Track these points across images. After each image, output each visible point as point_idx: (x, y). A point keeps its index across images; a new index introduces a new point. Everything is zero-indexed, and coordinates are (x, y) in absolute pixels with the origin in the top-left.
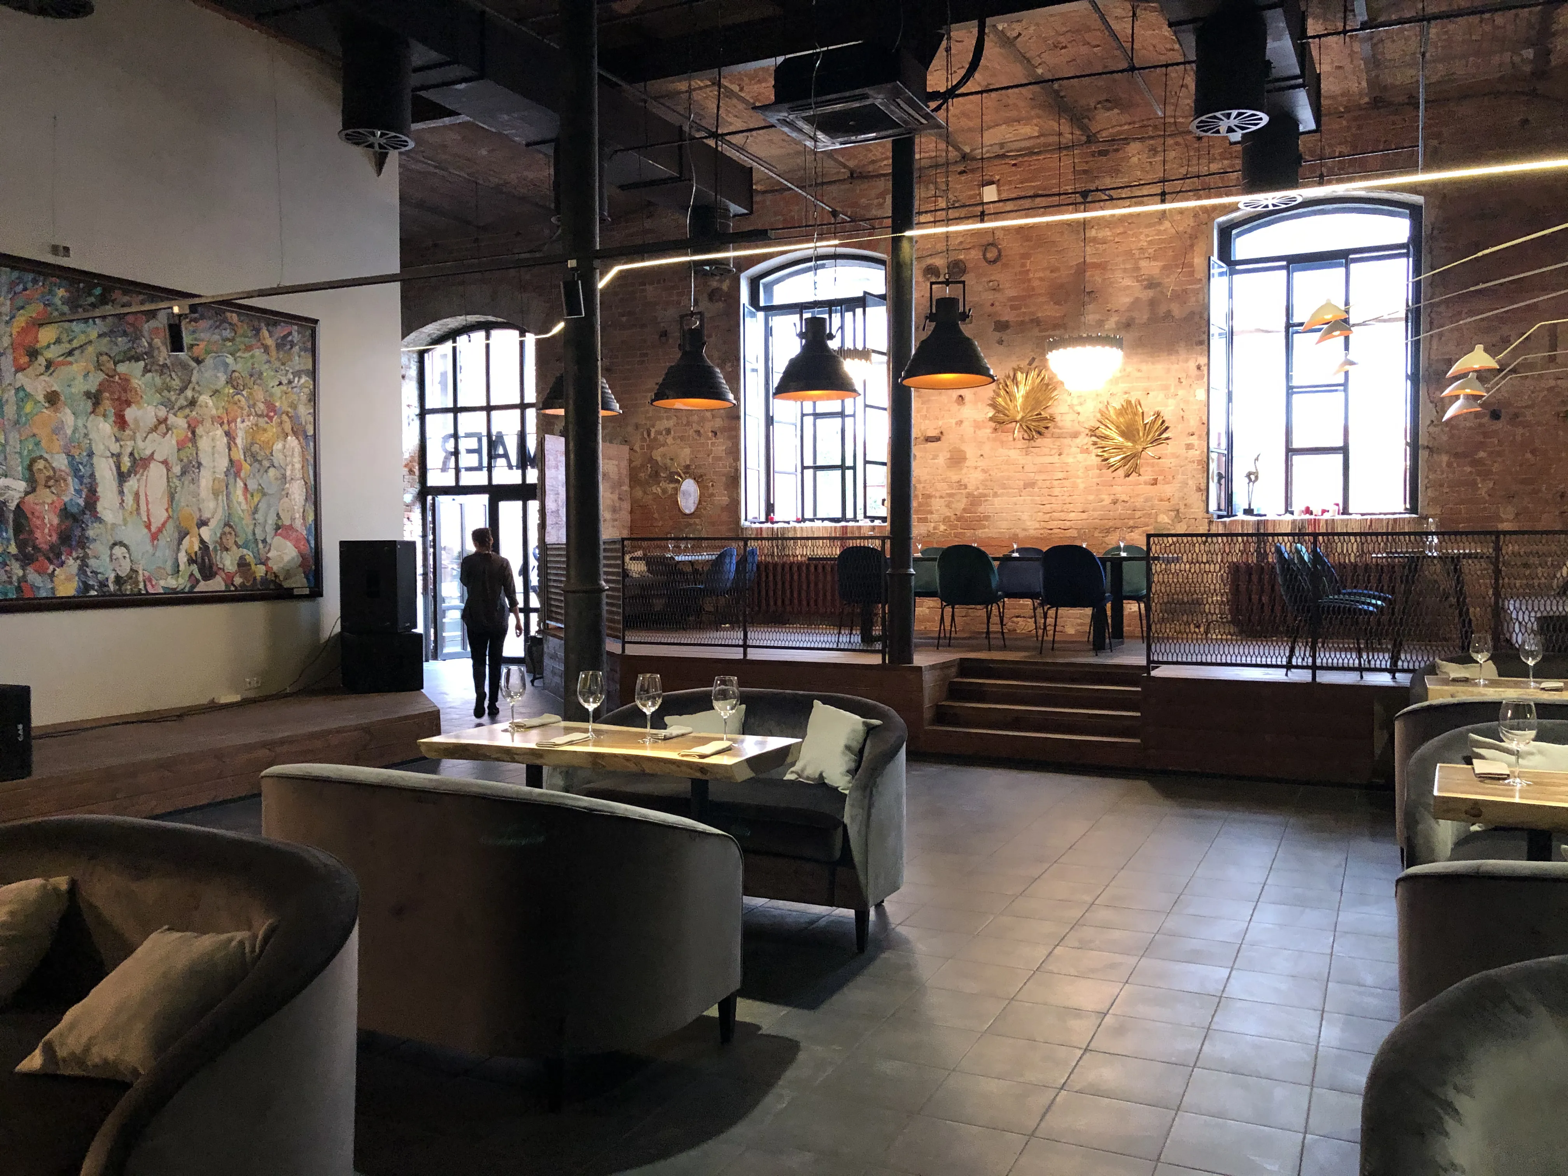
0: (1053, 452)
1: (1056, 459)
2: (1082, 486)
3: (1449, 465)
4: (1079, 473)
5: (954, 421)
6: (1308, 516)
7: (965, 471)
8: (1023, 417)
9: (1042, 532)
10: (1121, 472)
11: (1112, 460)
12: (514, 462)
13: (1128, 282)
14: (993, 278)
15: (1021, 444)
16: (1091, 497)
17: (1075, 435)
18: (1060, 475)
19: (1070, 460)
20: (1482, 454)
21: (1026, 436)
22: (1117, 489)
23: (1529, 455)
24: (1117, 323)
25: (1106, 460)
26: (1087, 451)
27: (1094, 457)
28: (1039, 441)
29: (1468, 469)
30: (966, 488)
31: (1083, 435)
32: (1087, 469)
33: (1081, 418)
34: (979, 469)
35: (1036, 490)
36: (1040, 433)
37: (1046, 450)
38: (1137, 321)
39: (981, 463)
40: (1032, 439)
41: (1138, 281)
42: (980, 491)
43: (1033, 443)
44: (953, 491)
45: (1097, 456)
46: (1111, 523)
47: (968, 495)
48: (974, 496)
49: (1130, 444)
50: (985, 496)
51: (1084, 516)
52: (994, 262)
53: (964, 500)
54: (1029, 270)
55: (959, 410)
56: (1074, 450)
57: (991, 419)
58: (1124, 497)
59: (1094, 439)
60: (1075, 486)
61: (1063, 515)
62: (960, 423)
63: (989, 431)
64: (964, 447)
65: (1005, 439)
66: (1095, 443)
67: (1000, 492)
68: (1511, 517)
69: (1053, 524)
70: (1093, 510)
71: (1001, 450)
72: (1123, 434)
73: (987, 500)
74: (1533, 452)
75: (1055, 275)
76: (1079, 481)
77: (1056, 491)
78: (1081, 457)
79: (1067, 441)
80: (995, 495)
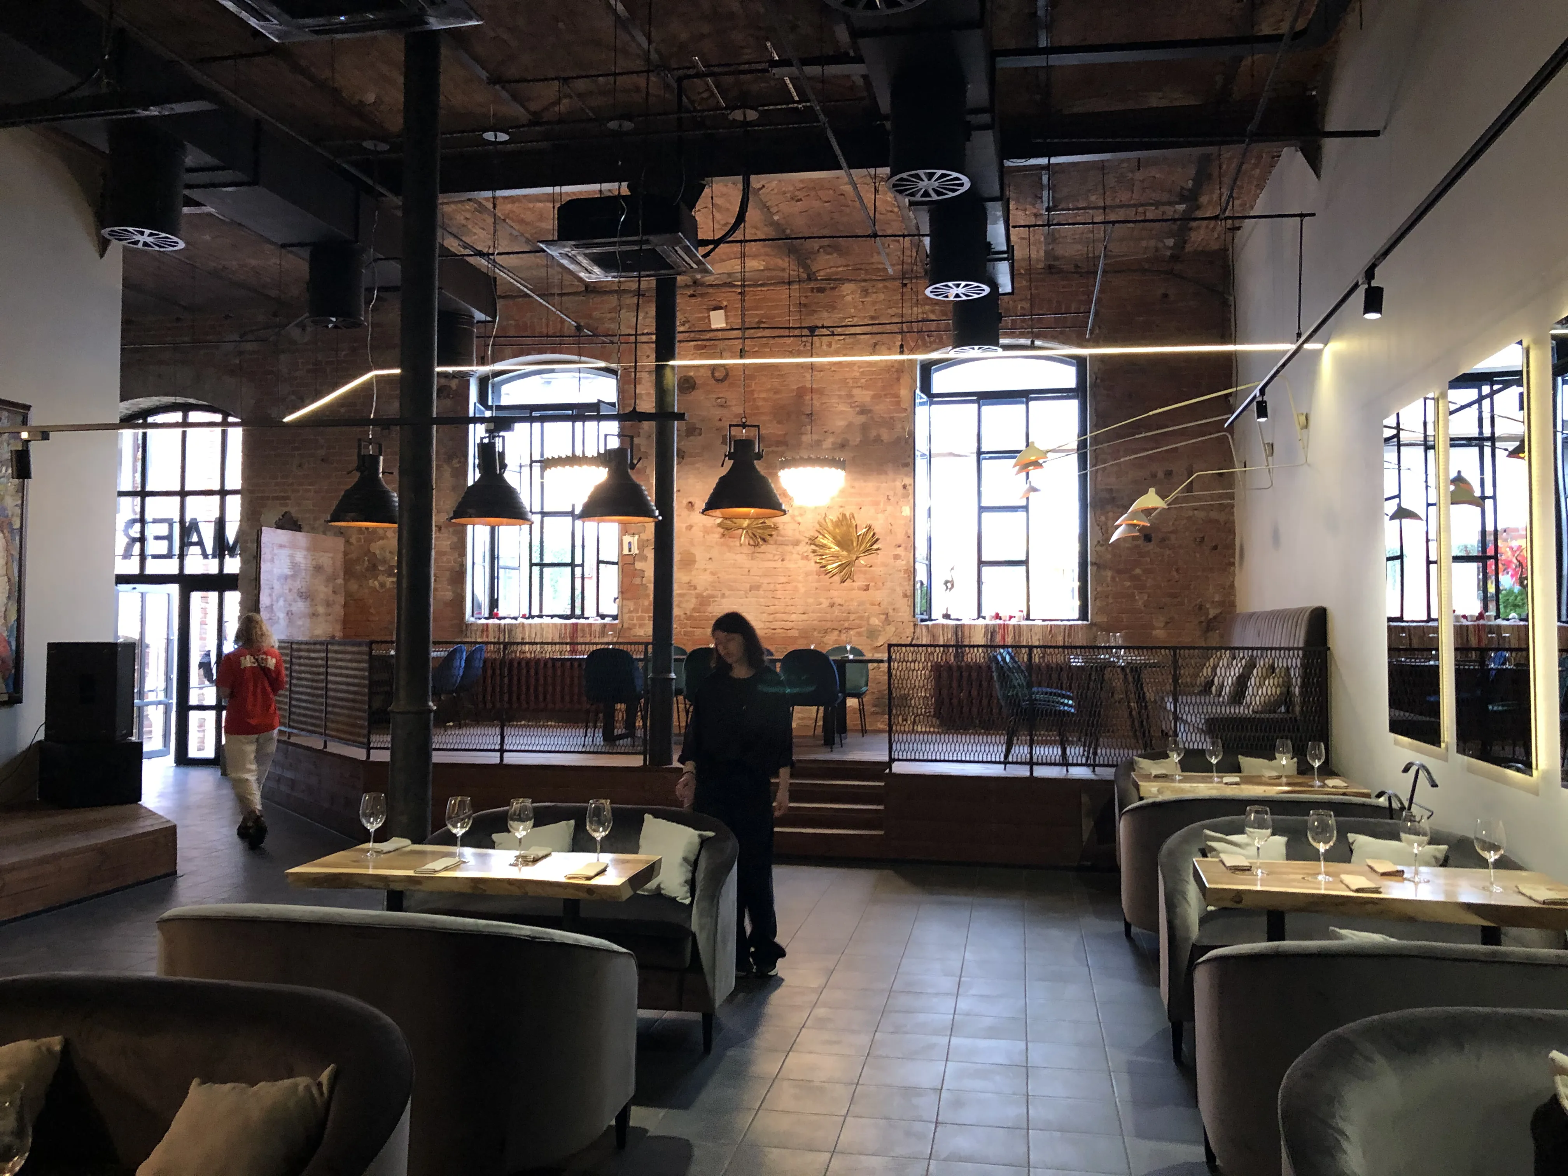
0: (776, 558)
1: (779, 564)
2: (802, 590)
3: (1113, 578)
4: (800, 578)
5: (684, 525)
6: (998, 622)
7: (694, 573)
8: (748, 525)
9: (766, 631)
10: (837, 578)
11: (829, 567)
12: (209, 550)
13: (842, 407)
14: (721, 395)
15: (747, 550)
16: (811, 600)
17: (797, 543)
18: (783, 579)
19: (792, 566)
20: (1138, 571)
21: (752, 542)
22: (834, 593)
23: (1175, 573)
24: (833, 444)
25: (825, 567)
26: (807, 558)
27: (813, 564)
28: (764, 548)
29: (1128, 584)
30: (695, 588)
31: (804, 543)
32: (807, 574)
33: (801, 528)
34: (708, 571)
35: (761, 592)
36: (764, 540)
37: (770, 556)
38: (851, 443)
39: (711, 566)
40: (757, 545)
41: (851, 407)
42: (709, 592)
43: (758, 549)
44: (684, 591)
45: (816, 562)
46: (829, 625)
47: (698, 596)
48: (703, 597)
49: (845, 553)
50: (713, 596)
51: (804, 617)
52: (722, 380)
53: (694, 600)
54: (753, 391)
55: (689, 515)
56: (795, 556)
57: (720, 525)
58: (839, 601)
59: (813, 547)
60: (796, 589)
61: (785, 617)
62: (690, 527)
63: (717, 536)
64: (693, 550)
65: (732, 544)
66: (814, 551)
67: (727, 593)
68: (1162, 625)
69: (777, 625)
70: (813, 612)
71: (728, 554)
72: (839, 544)
73: (714, 601)
74: (1177, 570)
75: (778, 396)
76: (800, 585)
77: (779, 594)
78: (802, 563)
79: (789, 548)
80: (723, 596)
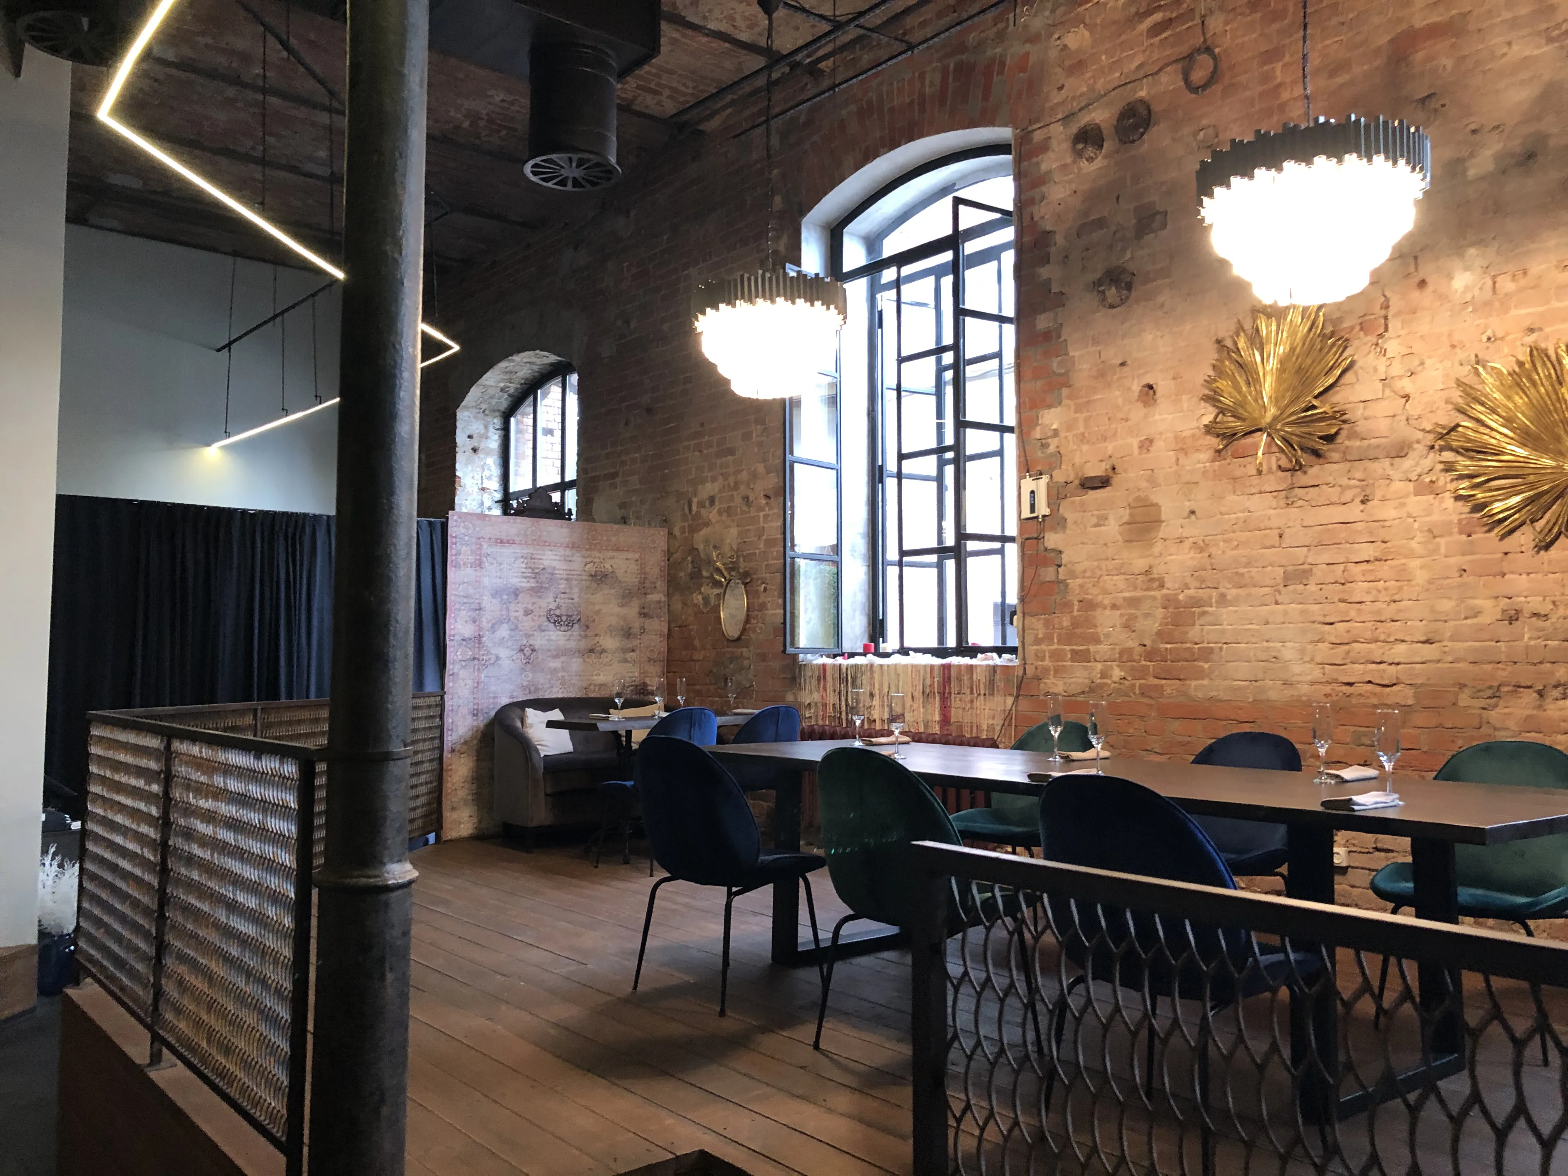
0: (1348, 495)
1: (1355, 511)
2: (1421, 577)
4: (1414, 544)
5: (1135, 442)
7: (1158, 548)
8: (1275, 419)
9: (1328, 689)
10: (1525, 538)
11: (1497, 508)
13: (1522, 49)
14: (1204, 122)
15: (1274, 481)
16: (1446, 605)
17: (1400, 451)
18: (1368, 551)
19: (1389, 512)
21: (1284, 462)
22: (1519, 583)
24: (1498, 157)
25: (1484, 505)
26: (1432, 489)
27: (1449, 502)
28: (1315, 472)
30: (1162, 586)
31: (1420, 449)
32: (1432, 533)
33: (1413, 409)
34: (1187, 544)
35: (1312, 588)
36: (1317, 454)
37: (1333, 493)
38: (1552, 142)
39: (1194, 530)
40: (1299, 467)
41: (1550, 40)
42: (1191, 592)
43: (1301, 479)
44: (1139, 594)
45: (1458, 498)
46: (1504, 673)
47: (1169, 602)
48: (1177, 604)
49: (1547, 462)
50: (1198, 603)
51: (1428, 652)
52: (1205, 86)
53: (1160, 613)
54: (1279, 86)
55: (1146, 417)
56: (1398, 486)
57: (1209, 429)
58: (1536, 603)
59: (1448, 456)
60: (1403, 576)
61: (1376, 651)
62: (1147, 444)
63: (1205, 456)
64: (1154, 498)
65: (1239, 472)
66: (1449, 467)
67: (1232, 593)
69: (1355, 672)
70: (1452, 639)
71: (1231, 498)
72: (1526, 438)
73: (1204, 613)
75: (1340, 80)
76: (1414, 564)
77: (1359, 590)
78: (1416, 503)
79: (1382, 466)
80: (1223, 600)
